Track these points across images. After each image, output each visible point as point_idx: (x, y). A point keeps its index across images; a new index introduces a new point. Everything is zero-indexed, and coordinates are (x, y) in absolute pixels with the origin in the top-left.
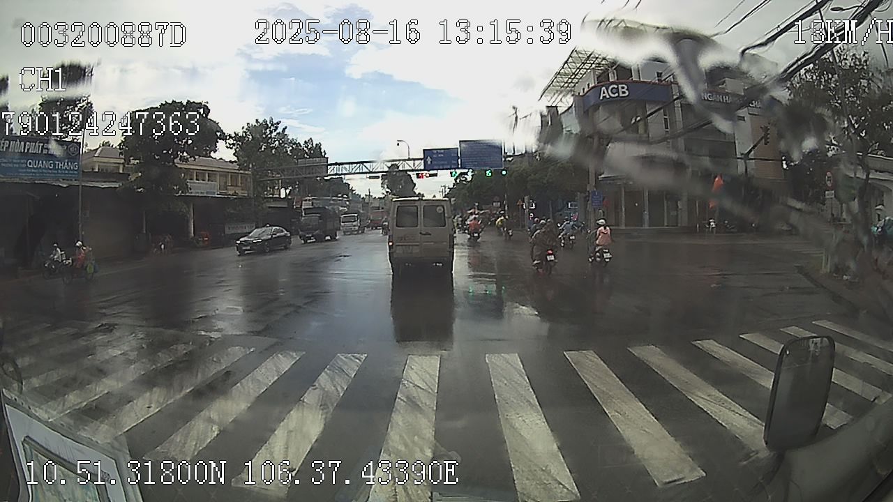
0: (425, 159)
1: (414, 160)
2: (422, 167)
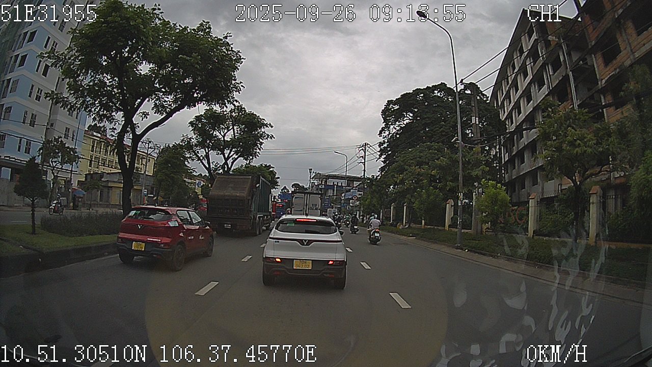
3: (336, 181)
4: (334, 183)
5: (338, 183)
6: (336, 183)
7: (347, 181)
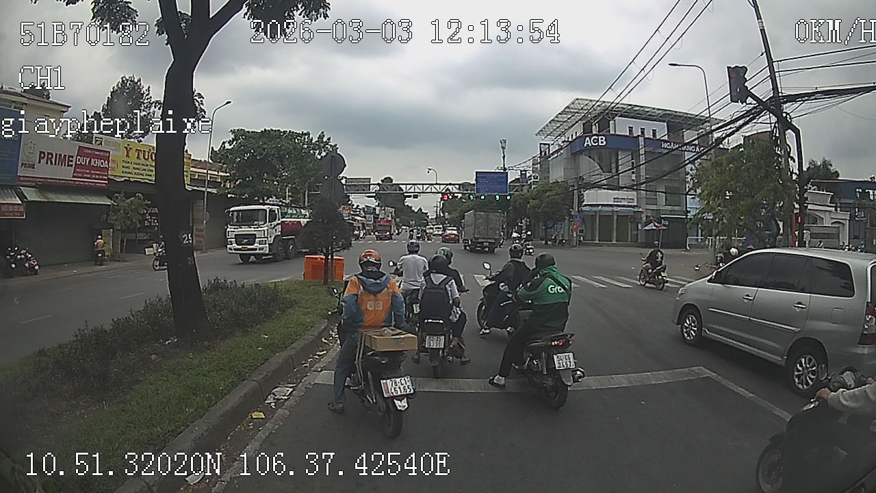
1: (440, 184)
3: (638, 125)
4: (632, 129)
5: (643, 130)
6: (637, 131)
7: (666, 124)
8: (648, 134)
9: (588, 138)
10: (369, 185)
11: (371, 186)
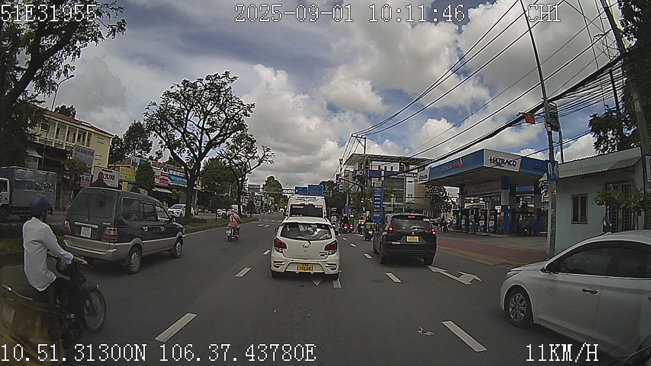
0: (295, 190)
1: (292, 190)
2: (294, 193)
3: (383, 165)
4: (379, 167)
5: (386, 167)
6: (383, 168)
7: (399, 163)
8: (389, 169)
9: (358, 172)
10: (259, 189)
11: (260, 189)
